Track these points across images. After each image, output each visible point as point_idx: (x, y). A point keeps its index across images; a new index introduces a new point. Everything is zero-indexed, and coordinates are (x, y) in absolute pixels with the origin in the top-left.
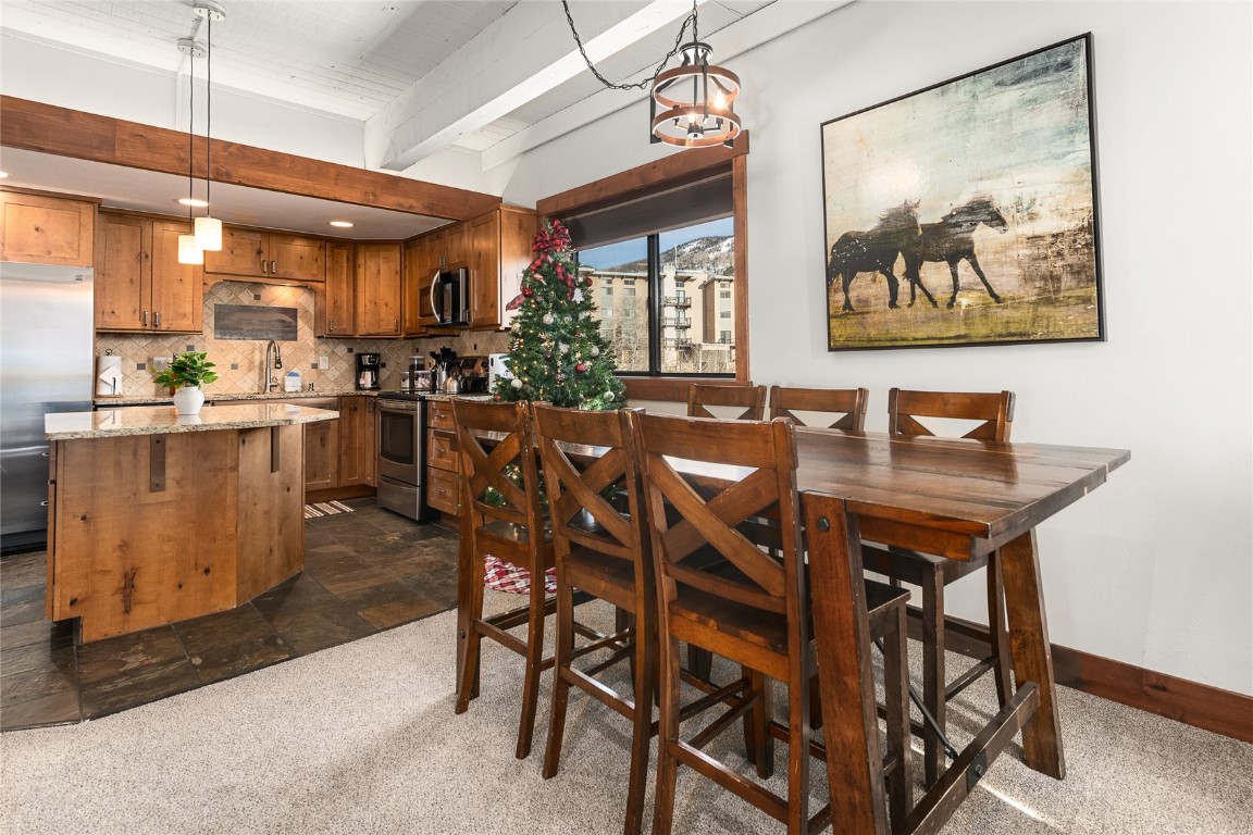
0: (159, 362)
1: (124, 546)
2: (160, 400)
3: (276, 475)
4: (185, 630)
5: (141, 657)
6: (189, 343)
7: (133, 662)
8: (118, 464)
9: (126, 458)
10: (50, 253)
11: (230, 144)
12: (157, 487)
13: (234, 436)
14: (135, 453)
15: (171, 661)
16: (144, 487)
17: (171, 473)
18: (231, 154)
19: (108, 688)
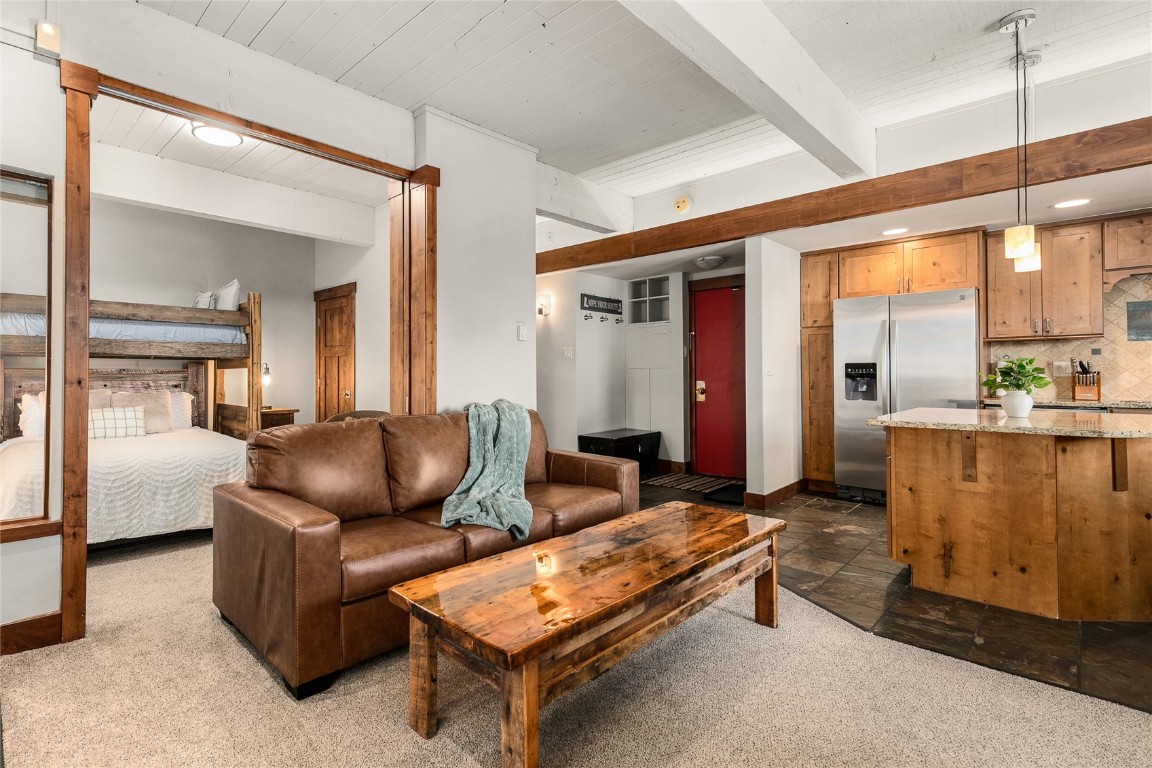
0: (1059, 367)
1: (942, 521)
2: (1063, 404)
3: (1123, 497)
4: (993, 614)
5: (942, 615)
6: (1095, 346)
7: (933, 615)
8: (935, 451)
9: (941, 448)
10: (944, 280)
11: (1085, 134)
12: (970, 478)
13: (1051, 443)
14: (949, 445)
15: (960, 630)
16: (957, 474)
17: (983, 467)
18: (1086, 144)
19: (901, 622)
